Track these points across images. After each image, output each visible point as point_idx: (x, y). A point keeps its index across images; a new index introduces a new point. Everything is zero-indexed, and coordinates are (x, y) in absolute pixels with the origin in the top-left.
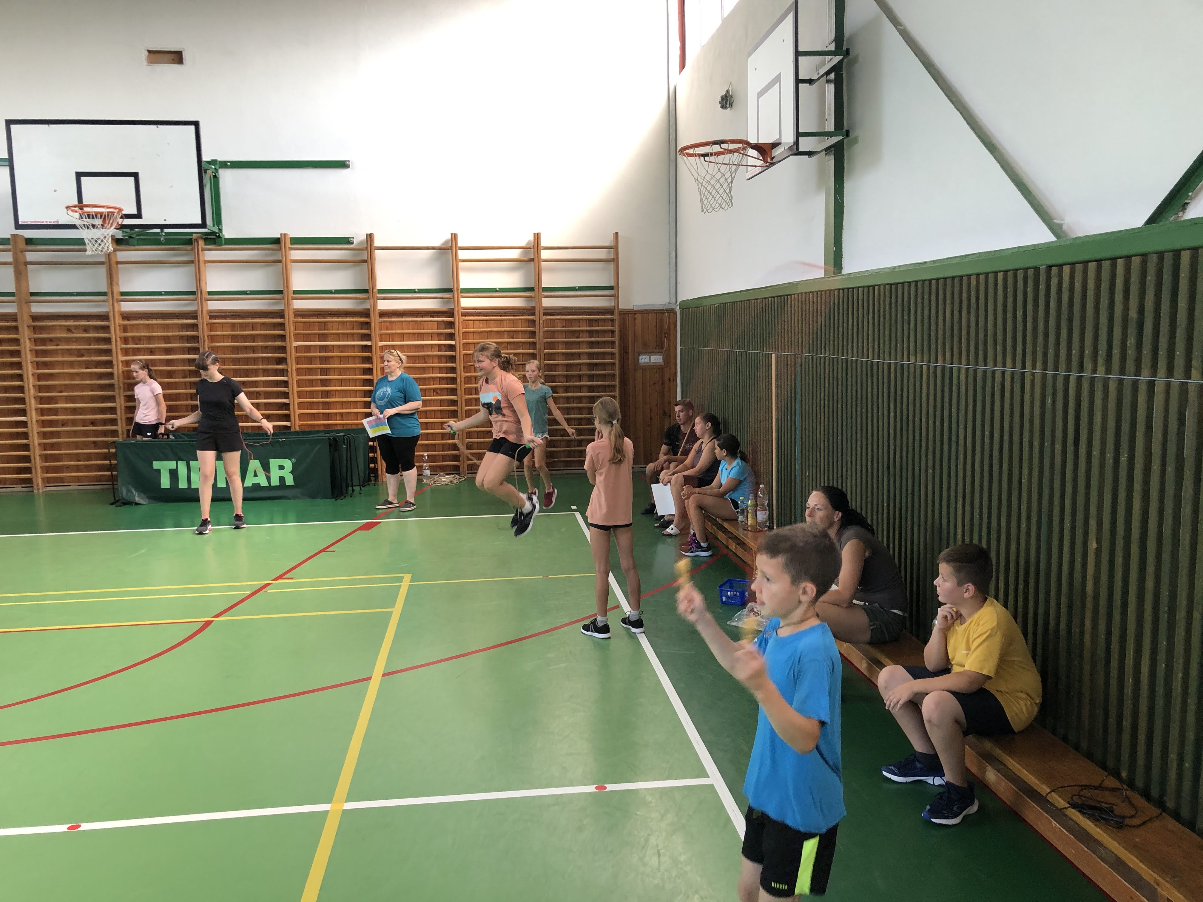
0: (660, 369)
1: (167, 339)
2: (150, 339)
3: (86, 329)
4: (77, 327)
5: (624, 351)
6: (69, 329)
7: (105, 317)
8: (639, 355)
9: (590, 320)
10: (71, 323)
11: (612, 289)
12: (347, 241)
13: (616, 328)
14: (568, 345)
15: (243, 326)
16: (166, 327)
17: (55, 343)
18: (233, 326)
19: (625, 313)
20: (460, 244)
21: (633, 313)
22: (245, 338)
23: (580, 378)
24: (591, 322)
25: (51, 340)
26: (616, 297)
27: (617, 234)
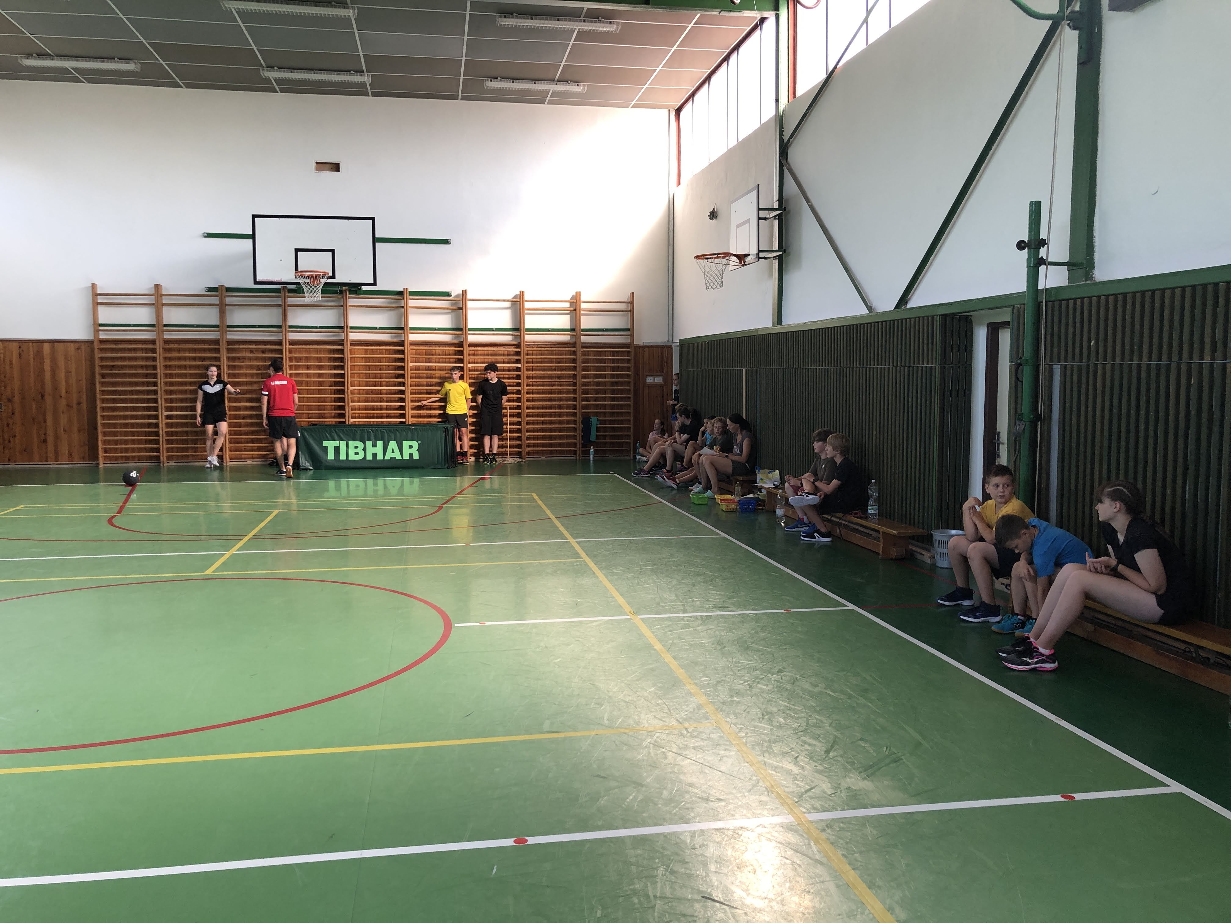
0: (661, 386)
1: (319, 359)
2: (307, 359)
3: (263, 351)
4: (257, 350)
5: (637, 374)
6: (251, 351)
7: (280, 343)
8: (646, 376)
9: (613, 352)
10: (253, 347)
11: (629, 331)
12: (448, 294)
13: (632, 357)
14: (597, 369)
15: (373, 352)
16: (319, 351)
17: (241, 361)
18: (366, 351)
19: (638, 347)
20: (526, 298)
21: (643, 347)
22: (374, 360)
23: (605, 392)
24: (613, 353)
25: (239, 358)
26: (632, 336)
27: (633, 293)
